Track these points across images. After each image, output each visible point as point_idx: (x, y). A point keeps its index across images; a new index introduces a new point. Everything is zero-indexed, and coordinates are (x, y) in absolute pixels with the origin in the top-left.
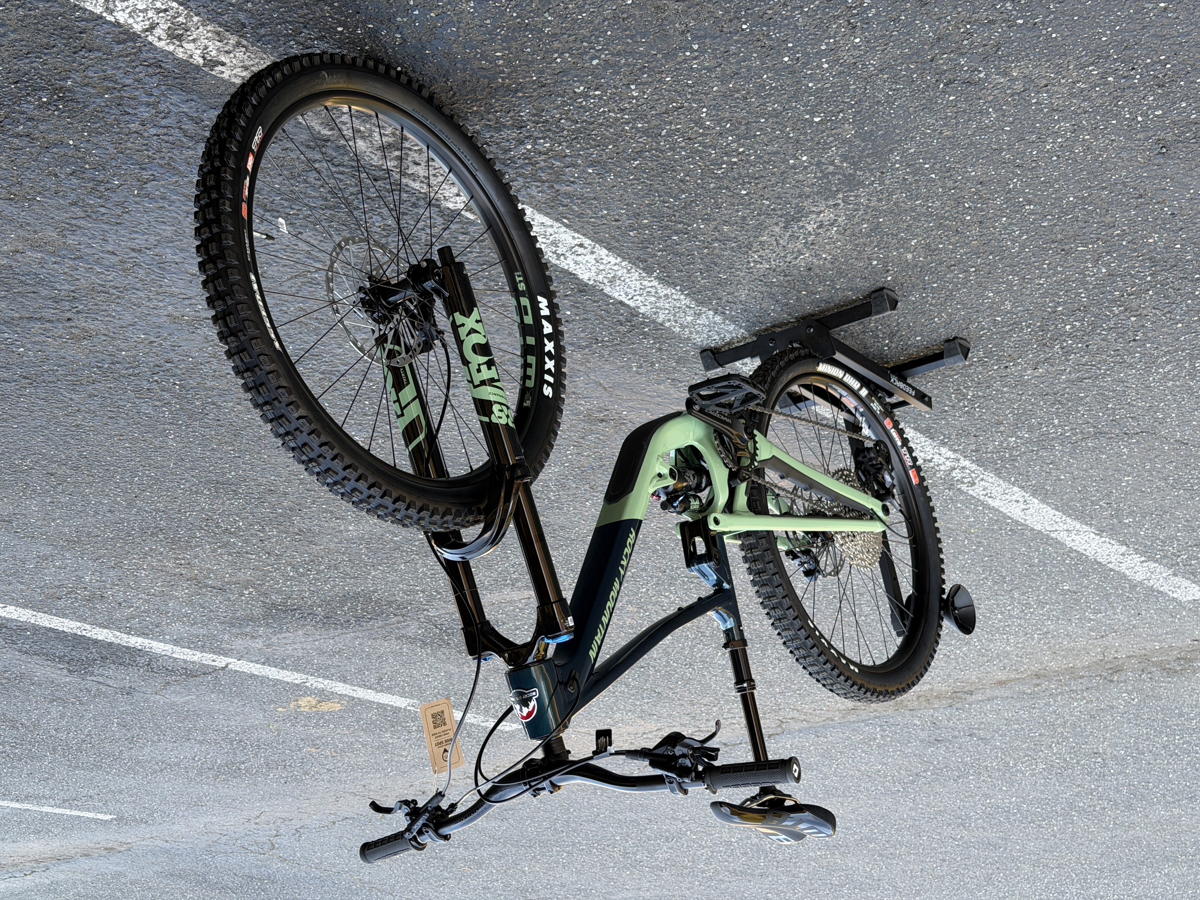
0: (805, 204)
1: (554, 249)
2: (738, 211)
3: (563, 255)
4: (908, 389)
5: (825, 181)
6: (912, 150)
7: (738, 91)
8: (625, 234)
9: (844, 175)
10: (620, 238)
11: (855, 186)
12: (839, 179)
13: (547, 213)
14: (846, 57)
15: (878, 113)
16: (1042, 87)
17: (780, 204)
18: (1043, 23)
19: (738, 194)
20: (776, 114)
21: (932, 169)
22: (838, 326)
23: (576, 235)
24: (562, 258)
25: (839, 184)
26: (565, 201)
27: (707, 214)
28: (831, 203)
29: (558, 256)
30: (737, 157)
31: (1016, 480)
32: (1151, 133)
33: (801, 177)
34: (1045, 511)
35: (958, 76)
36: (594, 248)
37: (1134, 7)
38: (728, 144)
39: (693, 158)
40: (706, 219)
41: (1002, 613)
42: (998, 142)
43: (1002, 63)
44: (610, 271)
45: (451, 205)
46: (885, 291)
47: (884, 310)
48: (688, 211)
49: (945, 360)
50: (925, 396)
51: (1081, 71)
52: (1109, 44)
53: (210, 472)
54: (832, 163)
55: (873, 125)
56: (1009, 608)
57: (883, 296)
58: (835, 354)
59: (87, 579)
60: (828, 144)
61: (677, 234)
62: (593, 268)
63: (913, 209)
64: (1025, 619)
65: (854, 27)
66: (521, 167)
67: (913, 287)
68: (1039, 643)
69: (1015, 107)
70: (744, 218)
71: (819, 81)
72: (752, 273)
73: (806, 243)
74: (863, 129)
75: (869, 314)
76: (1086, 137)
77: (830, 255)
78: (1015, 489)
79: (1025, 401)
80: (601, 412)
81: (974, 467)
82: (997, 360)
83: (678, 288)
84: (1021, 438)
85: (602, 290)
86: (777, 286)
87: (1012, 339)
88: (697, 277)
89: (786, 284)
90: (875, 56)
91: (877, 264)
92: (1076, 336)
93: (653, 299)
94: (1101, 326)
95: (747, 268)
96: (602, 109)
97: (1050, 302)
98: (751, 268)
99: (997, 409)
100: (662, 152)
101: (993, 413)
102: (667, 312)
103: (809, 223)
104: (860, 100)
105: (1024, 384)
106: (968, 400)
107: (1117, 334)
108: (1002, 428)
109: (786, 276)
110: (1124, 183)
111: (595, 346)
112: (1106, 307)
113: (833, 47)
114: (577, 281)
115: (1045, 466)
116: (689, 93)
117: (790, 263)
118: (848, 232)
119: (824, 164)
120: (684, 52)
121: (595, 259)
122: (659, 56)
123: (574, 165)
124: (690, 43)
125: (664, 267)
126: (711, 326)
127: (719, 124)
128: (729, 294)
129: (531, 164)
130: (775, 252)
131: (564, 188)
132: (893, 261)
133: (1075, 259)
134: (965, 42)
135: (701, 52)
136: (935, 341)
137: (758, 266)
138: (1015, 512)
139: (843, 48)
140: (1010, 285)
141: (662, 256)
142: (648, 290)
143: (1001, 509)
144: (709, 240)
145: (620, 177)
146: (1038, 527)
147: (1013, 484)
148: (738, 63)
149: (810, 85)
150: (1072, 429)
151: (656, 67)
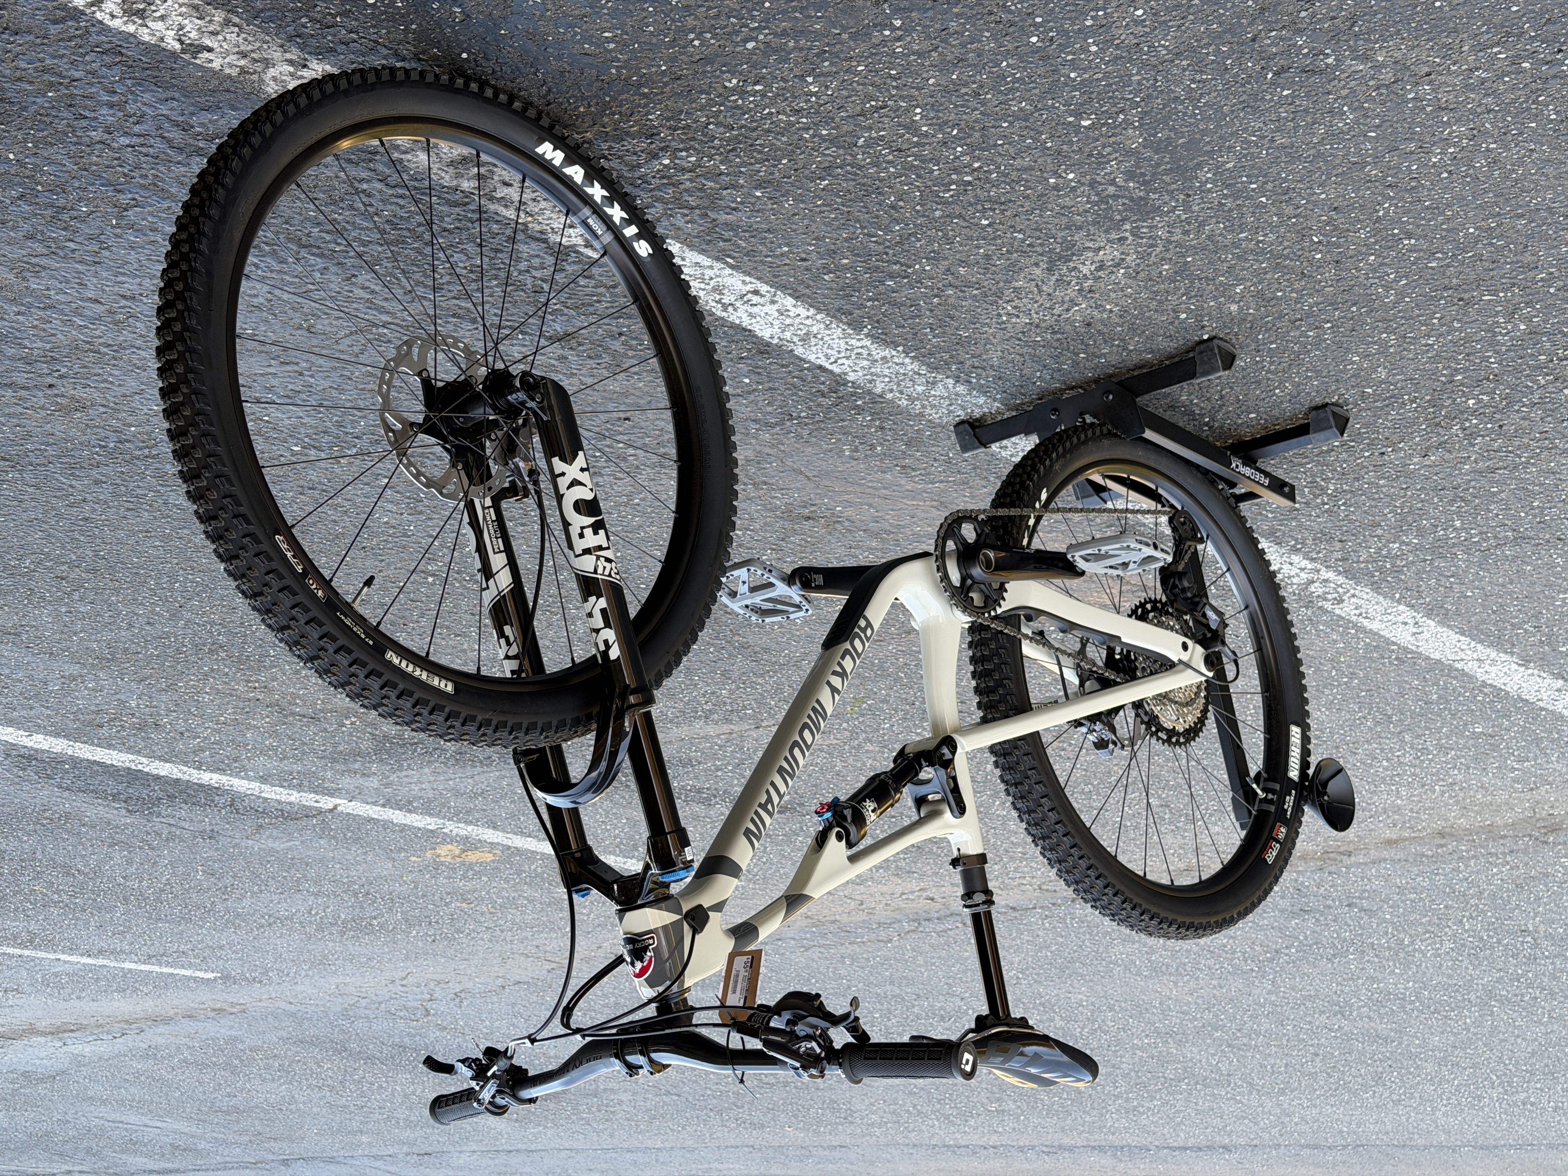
0: (1076, 238)
1: (718, 297)
2: (978, 247)
3: (731, 304)
5: (1103, 207)
6: (1230, 165)
7: (966, 85)
8: (817, 278)
9: (1132, 199)
10: (812, 284)
11: (1148, 213)
12: (1124, 204)
13: (703, 250)
14: (1124, 36)
15: (1176, 114)
16: (1422, 77)
17: (1039, 238)
19: (977, 225)
20: (1024, 116)
21: (1261, 191)
22: (1148, 392)
23: (748, 279)
24: (730, 309)
25: (1125, 210)
26: (727, 235)
27: (934, 251)
28: (1114, 236)
29: (725, 307)
30: (971, 174)
31: (1402, 597)
33: (1067, 201)
34: (1445, 635)
35: (1294, 62)
36: (775, 295)
38: (957, 158)
39: (907, 176)
40: (933, 258)
42: (1358, 153)
43: (1362, 42)
44: (801, 326)
47: (1213, 370)
48: (906, 247)
49: (1311, 436)
50: (1284, 484)
51: (1481, 54)
52: (1523, 16)
54: (1113, 182)
55: (1170, 131)
56: (1398, 753)
57: (1213, 350)
58: (1143, 432)
60: (1104, 156)
61: (892, 277)
63: (1235, 245)
64: (1421, 767)
66: (658, 188)
68: (1442, 796)
69: (1383, 103)
70: (987, 257)
71: (1085, 70)
72: (1005, 329)
73: (1081, 290)
74: (1155, 136)
75: (1194, 375)
76: (1492, 146)
77: (1117, 305)
78: (1402, 608)
79: (1411, 497)
80: (805, 507)
81: (1341, 580)
82: (1368, 444)
83: (900, 349)
84: (1407, 544)
85: (792, 351)
86: (1044, 347)
87: (1390, 418)
88: (926, 334)
89: (1055, 344)
90: (1167, 35)
91: (1187, 318)
92: (1484, 413)
93: (865, 363)
94: (1520, 401)
95: (998, 323)
96: (767, 111)
97: (1444, 368)
98: (1004, 323)
99: (1371, 506)
100: (860, 168)
101: (1365, 512)
102: (887, 379)
103: (1084, 264)
104: (1149, 96)
105: (1409, 475)
106: (1328, 495)
107: (1545, 411)
108: (1379, 532)
109: (1054, 333)
110: (1550, 210)
111: (788, 423)
112: (1528, 376)
113: (1104, 22)
114: (754, 340)
115: (1443, 579)
116: (894, 87)
117: (1059, 316)
118: (1142, 275)
119: (1100, 184)
120: (881, 31)
121: (778, 311)
122: (845, 36)
123: (734, 186)
124: (890, 17)
125: (878, 322)
126: (952, 399)
127: (941, 130)
128: (973, 357)
129: (673, 185)
130: (1036, 302)
131: (723, 217)
132: (1209, 314)
133: (1479, 311)
134: (1303, 14)
135: (906, 30)
136: (1277, 419)
137: (1014, 320)
138: (1403, 636)
139: (1118, 24)
140: (1384, 346)
141: (872, 308)
142: (856, 351)
143: (1382, 633)
144: (940, 285)
145: (803, 202)
146: (1437, 656)
147: (1399, 602)
148: (963, 45)
149: (1072, 75)
150: (1481, 533)
151: (842, 51)
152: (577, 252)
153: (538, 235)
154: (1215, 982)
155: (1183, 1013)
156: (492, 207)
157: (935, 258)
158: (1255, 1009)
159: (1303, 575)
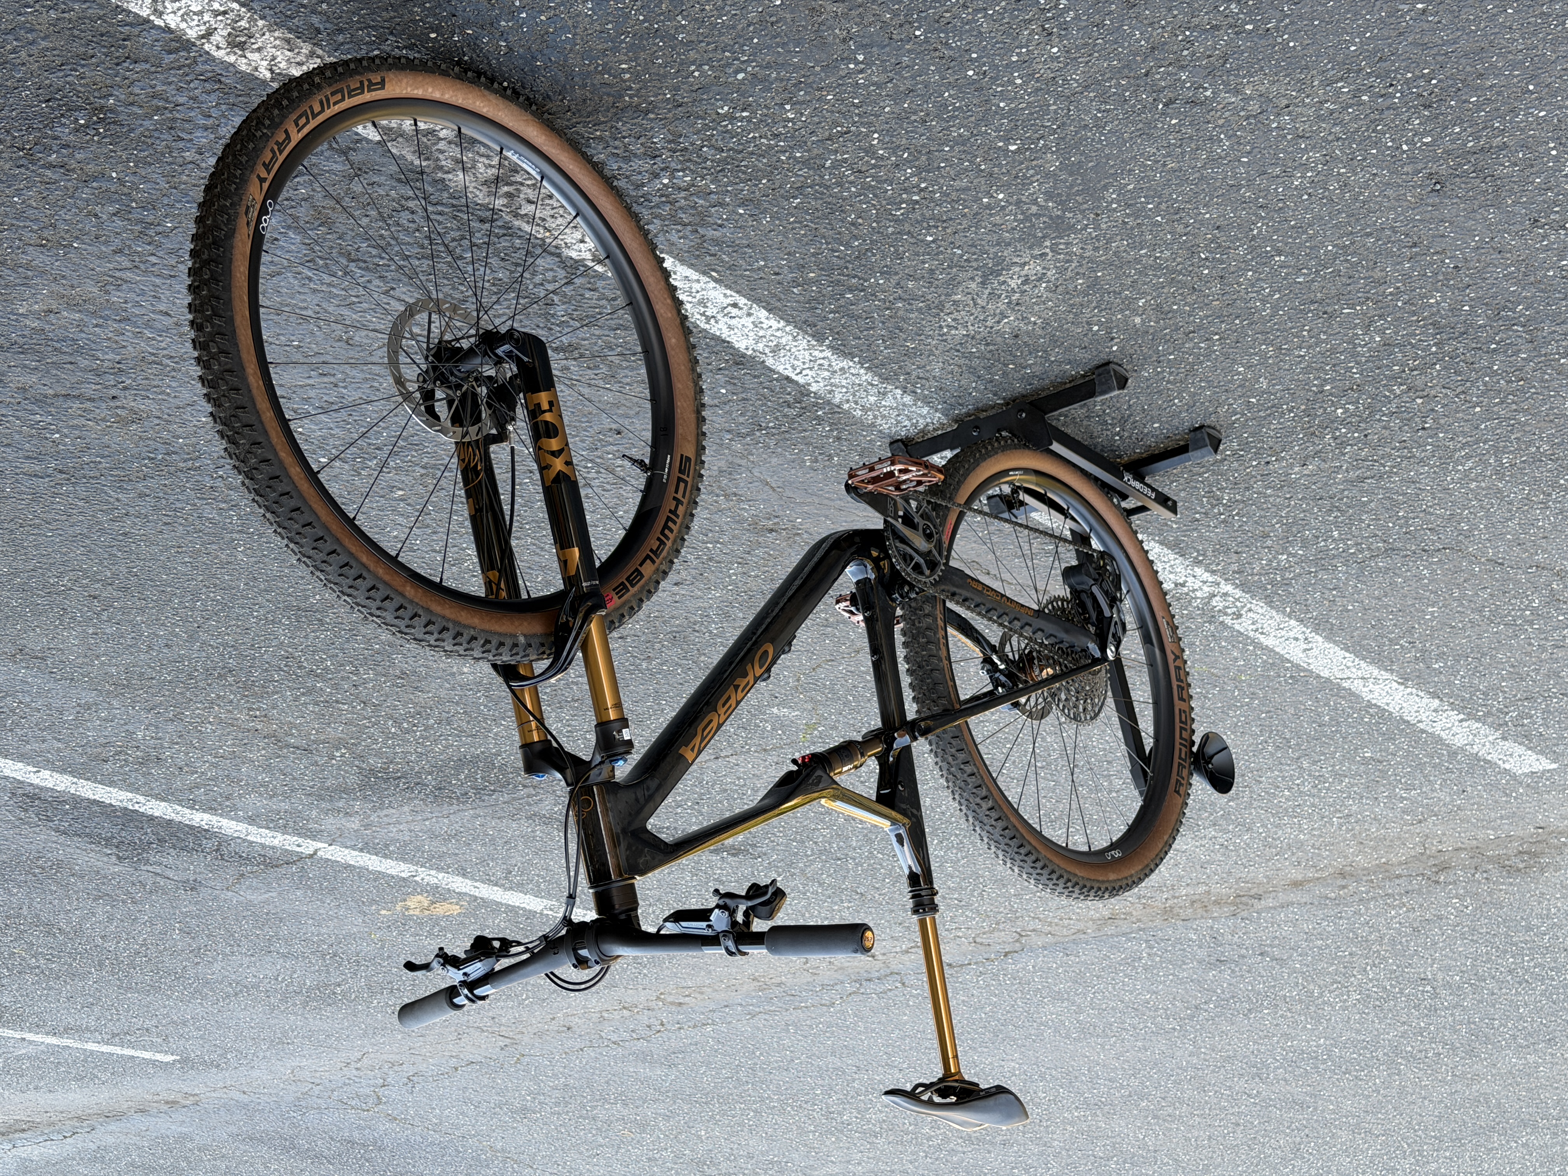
1: (703, 310)
2: (924, 263)
3: (713, 317)
4: (1146, 490)
5: (1028, 224)
6: (1131, 187)
7: (915, 113)
8: (787, 291)
9: (1051, 218)
11: (1064, 231)
12: (1044, 222)
13: (692, 264)
14: (1042, 70)
15: (1086, 140)
16: (1282, 109)
17: (974, 254)
18: (1277, 28)
19: (922, 241)
20: (962, 141)
21: (1157, 210)
22: (1056, 410)
23: (728, 292)
24: (712, 321)
25: (1045, 228)
26: (714, 249)
27: (886, 266)
28: (1037, 252)
29: (708, 319)
30: (918, 194)
31: (1292, 611)
32: (1420, 166)
33: (997, 219)
34: (1332, 651)
35: (1179, 94)
36: (751, 308)
37: (1385, 8)
38: (907, 179)
39: (866, 196)
40: (885, 273)
41: (1290, 789)
42: (1234, 176)
43: (1232, 78)
44: (772, 338)
45: (574, 254)
46: (1112, 366)
47: (1110, 389)
48: (863, 262)
49: (1190, 454)
50: (1168, 499)
51: (1328, 88)
52: (1360, 54)
53: (289, 595)
54: (1035, 202)
55: (1081, 155)
56: (1298, 782)
57: (1109, 372)
58: (1051, 444)
59: (140, 735)
60: (1028, 178)
61: (851, 291)
62: (751, 334)
63: (1138, 261)
64: (1319, 797)
65: (1050, 34)
66: (657, 206)
67: (1145, 359)
68: (1340, 829)
69: (1252, 132)
70: (931, 271)
71: (1012, 100)
72: (945, 341)
73: (1010, 303)
74: (1069, 159)
75: (1092, 394)
76: (1343, 171)
77: (1040, 318)
78: (1293, 622)
79: (1294, 507)
80: (769, 519)
81: (1238, 593)
82: (1255, 454)
83: (856, 359)
84: (1294, 555)
85: (763, 362)
86: (978, 358)
87: (1272, 427)
88: (878, 346)
89: (989, 356)
90: (1078, 69)
91: (1098, 330)
92: (1351, 422)
93: (826, 374)
94: (1380, 410)
95: (940, 335)
96: (751, 135)
97: (1315, 379)
98: (944, 334)
99: (1261, 517)
100: (827, 187)
101: (1256, 522)
102: (844, 390)
103: (1012, 278)
104: (1064, 124)
105: (1292, 484)
106: (1224, 505)
107: (1402, 420)
108: (1269, 543)
109: (987, 344)
110: (1393, 228)
111: (758, 434)
112: (1385, 385)
113: (1027, 58)
114: (731, 351)
115: (1327, 592)
116: (856, 115)
117: (992, 328)
118: (1060, 289)
119: (1026, 204)
120: (847, 64)
121: (753, 323)
122: (818, 69)
123: (721, 204)
124: (855, 53)
125: (838, 333)
126: (900, 409)
127: (894, 153)
128: (919, 368)
129: (669, 202)
130: (972, 314)
131: (710, 233)
132: (1117, 326)
133: (1340, 324)
134: (1185, 53)
135: (867, 64)
136: (1177, 429)
137: (953, 332)
138: (1295, 653)
139: (1038, 60)
140: (1264, 357)
141: (834, 319)
142: (819, 362)
143: (1277, 650)
144: (891, 298)
145: (778, 219)
146: (1325, 674)
147: (1289, 616)
148: (913, 77)
149: (1002, 105)
150: (1357, 544)
151: (814, 82)
152: (585, 266)
153: (553, 250)
154: (1139, 1044)
155: (1110, 1080)
156: (517, 223)
157: (887, 273)
158: (1178, 1074)
159: (1206, 589)
